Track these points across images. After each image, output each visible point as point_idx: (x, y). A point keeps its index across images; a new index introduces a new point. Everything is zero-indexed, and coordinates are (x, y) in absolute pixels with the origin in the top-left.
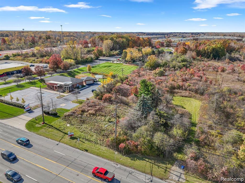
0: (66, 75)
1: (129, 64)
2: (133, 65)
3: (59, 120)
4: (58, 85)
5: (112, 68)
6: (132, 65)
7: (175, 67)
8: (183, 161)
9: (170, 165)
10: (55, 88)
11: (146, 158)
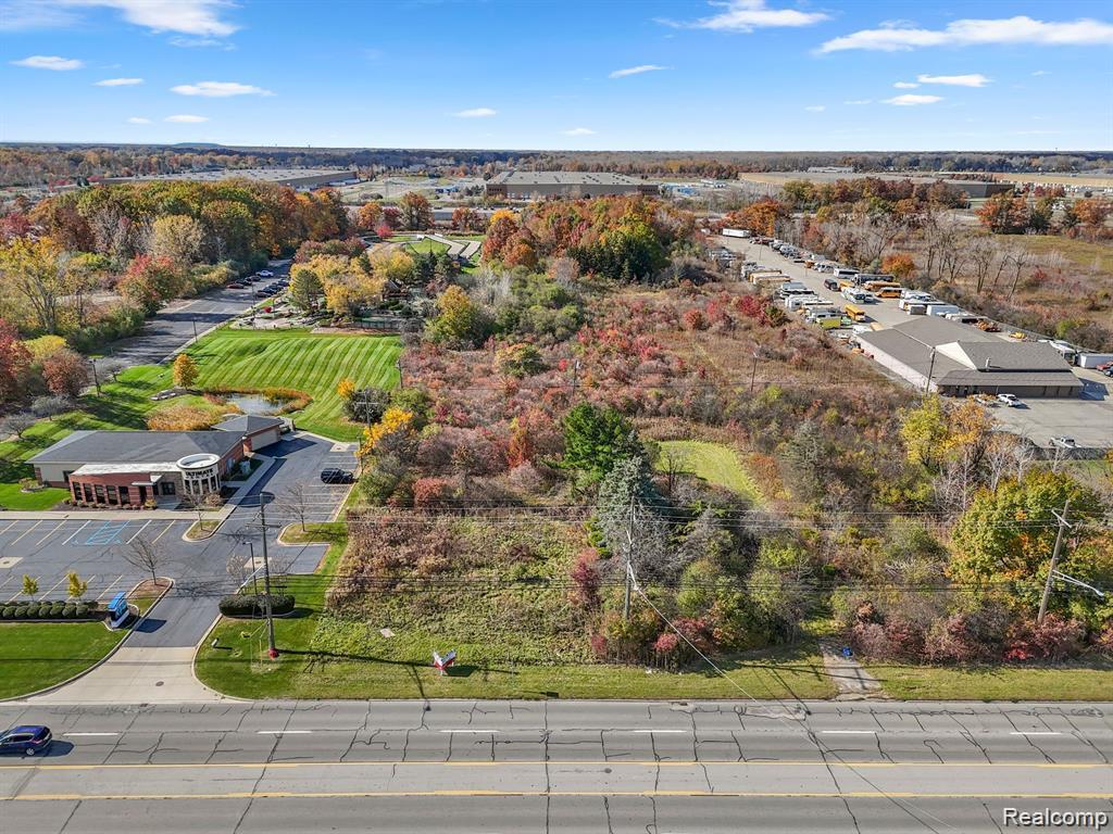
0: (85, 419)
1: (339, 327)
2: (362, 332)
3: (323, 621)
4: (154, 479)
5: (286, 356)
6: (358, 332)
7: (552, 330)
8: (832, 635)
9: (813, 657)
10: (134, 496)
11: (742, 659)
